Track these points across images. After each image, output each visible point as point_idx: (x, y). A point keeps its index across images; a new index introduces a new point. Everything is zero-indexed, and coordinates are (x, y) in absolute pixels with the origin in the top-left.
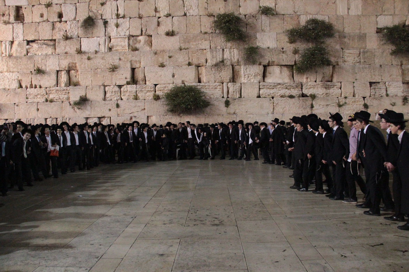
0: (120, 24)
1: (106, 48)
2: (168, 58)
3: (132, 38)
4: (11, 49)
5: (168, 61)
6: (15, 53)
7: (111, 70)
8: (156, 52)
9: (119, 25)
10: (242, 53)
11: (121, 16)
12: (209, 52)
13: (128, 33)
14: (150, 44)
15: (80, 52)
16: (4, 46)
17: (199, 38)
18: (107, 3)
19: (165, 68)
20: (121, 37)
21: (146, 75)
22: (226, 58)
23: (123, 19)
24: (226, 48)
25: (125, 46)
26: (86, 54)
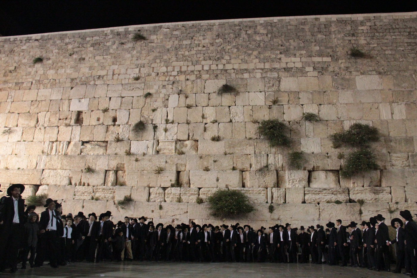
0: (169, 129)
1: (154, 151)
2: (213, 162)
3: (179, 143)
4: (67, 148)
5: (213, 165)
6: (70, 152)
7: (157, 172)
8: (202, 156)
9: (167, 130)
10: (286, 158)
11: (170, 122)
12: (253, 157)
13: (176, 138)
14: (196, 149)
15: (129, 153)
16: (62, 145)
17: (243, 143)
18: (158, 109)
19: (209, 172)
20: (169, 141)
21: (190, 178)
22: (271, 163)
23: (171, 124)
24: (270, 153)
25: (172, 149)
26: (134, 156)
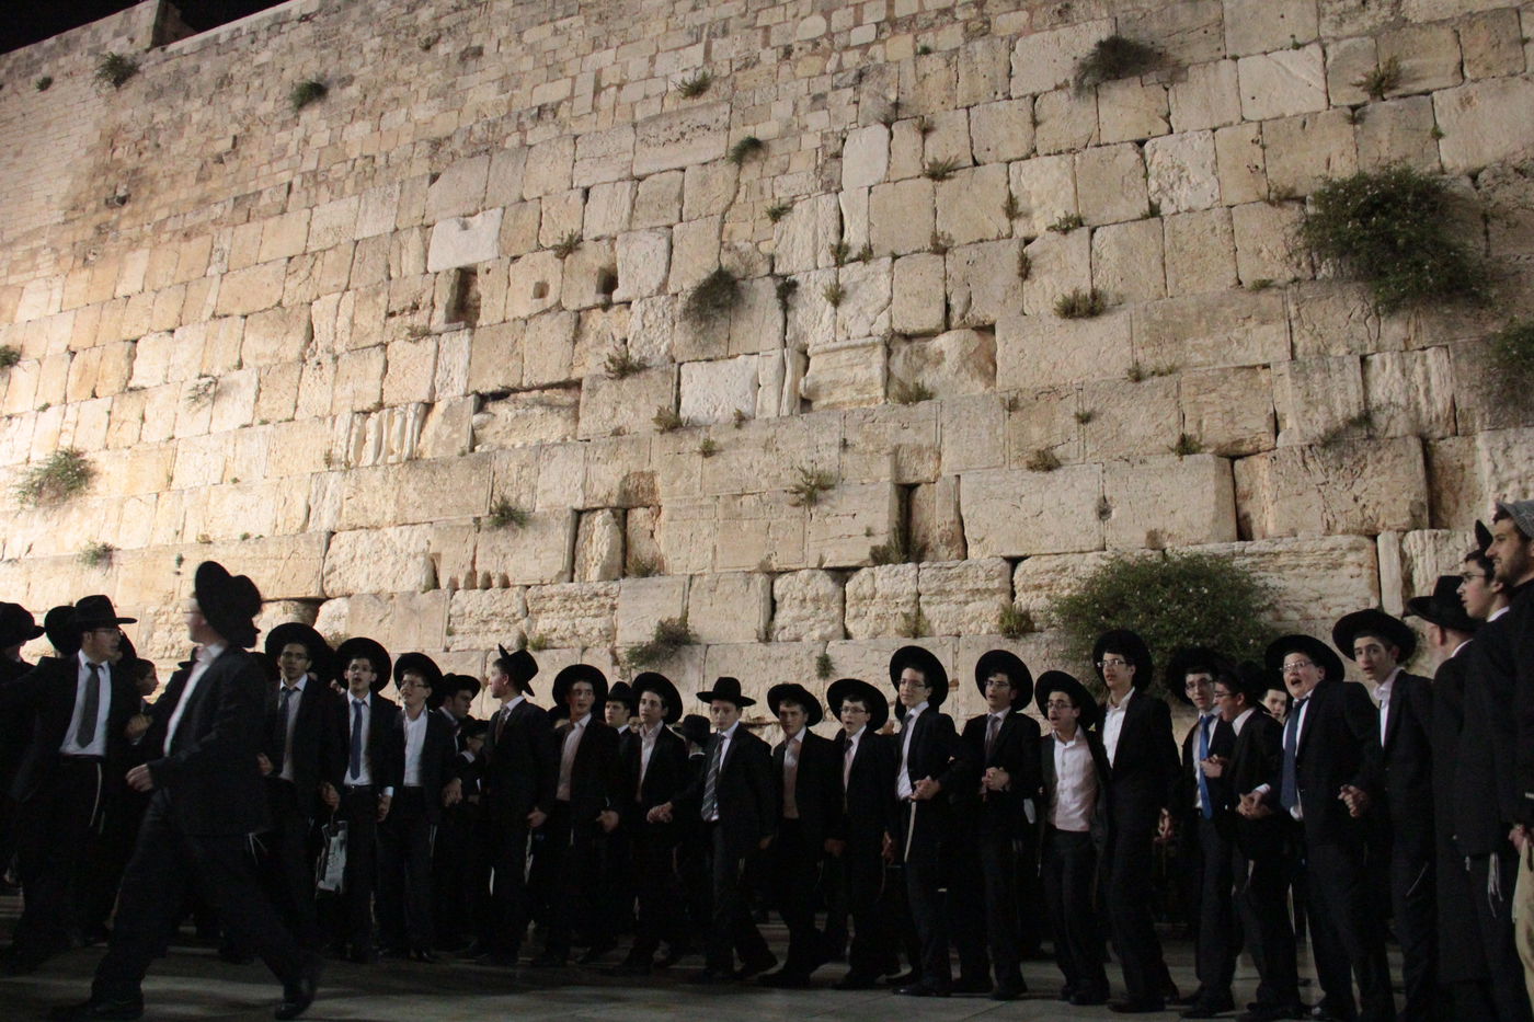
0: (850, 288)
1: (785, 400)
2: (1073, 422)
3: (905, 348)
4: (421, 431)
5: (1074, 437)
6: (429, 447)
7: (803, 496)
8: (1016, 399)
9: (844, 292)
10: (1472, 362)
11: (854, 254)
12: (1288, 379)
13: (886, 324)
14: (987, 367)
15: (672, 424)
16: (398, 421)
17: (1228, 311)
18: (797, 207)
19: (1059, 473)
20: (852, 342)
21: (964, 513)
22: (1384, 400)
23: (861, 263)
24: (1378, 350)
25: (870, 382)
26: (697, 432)
